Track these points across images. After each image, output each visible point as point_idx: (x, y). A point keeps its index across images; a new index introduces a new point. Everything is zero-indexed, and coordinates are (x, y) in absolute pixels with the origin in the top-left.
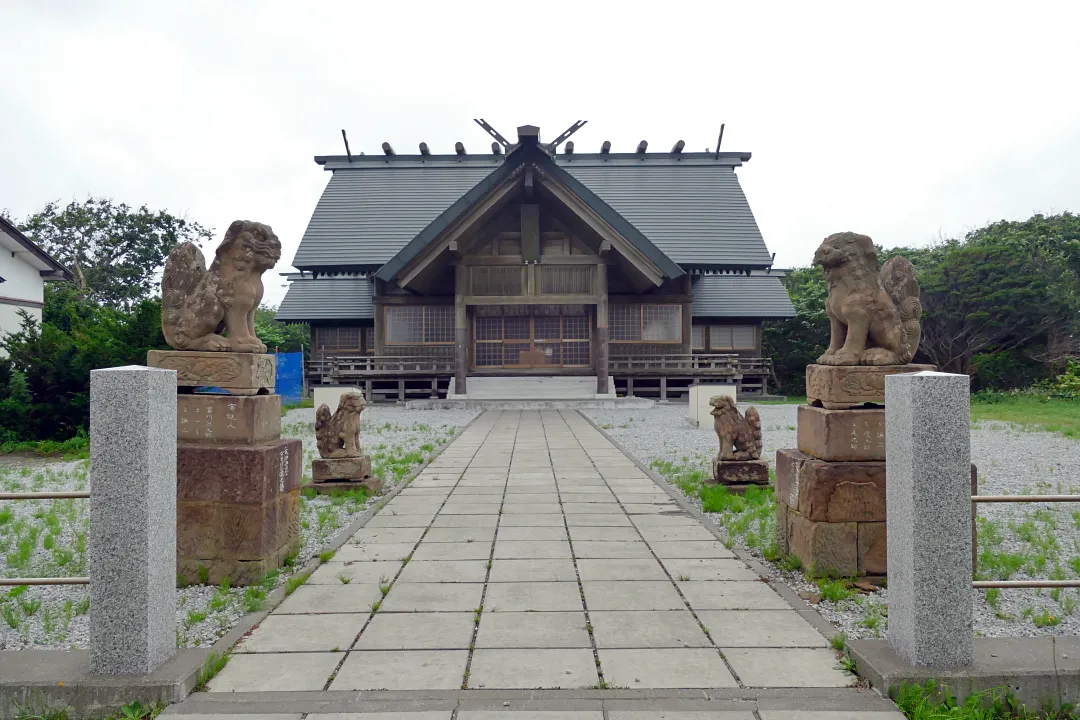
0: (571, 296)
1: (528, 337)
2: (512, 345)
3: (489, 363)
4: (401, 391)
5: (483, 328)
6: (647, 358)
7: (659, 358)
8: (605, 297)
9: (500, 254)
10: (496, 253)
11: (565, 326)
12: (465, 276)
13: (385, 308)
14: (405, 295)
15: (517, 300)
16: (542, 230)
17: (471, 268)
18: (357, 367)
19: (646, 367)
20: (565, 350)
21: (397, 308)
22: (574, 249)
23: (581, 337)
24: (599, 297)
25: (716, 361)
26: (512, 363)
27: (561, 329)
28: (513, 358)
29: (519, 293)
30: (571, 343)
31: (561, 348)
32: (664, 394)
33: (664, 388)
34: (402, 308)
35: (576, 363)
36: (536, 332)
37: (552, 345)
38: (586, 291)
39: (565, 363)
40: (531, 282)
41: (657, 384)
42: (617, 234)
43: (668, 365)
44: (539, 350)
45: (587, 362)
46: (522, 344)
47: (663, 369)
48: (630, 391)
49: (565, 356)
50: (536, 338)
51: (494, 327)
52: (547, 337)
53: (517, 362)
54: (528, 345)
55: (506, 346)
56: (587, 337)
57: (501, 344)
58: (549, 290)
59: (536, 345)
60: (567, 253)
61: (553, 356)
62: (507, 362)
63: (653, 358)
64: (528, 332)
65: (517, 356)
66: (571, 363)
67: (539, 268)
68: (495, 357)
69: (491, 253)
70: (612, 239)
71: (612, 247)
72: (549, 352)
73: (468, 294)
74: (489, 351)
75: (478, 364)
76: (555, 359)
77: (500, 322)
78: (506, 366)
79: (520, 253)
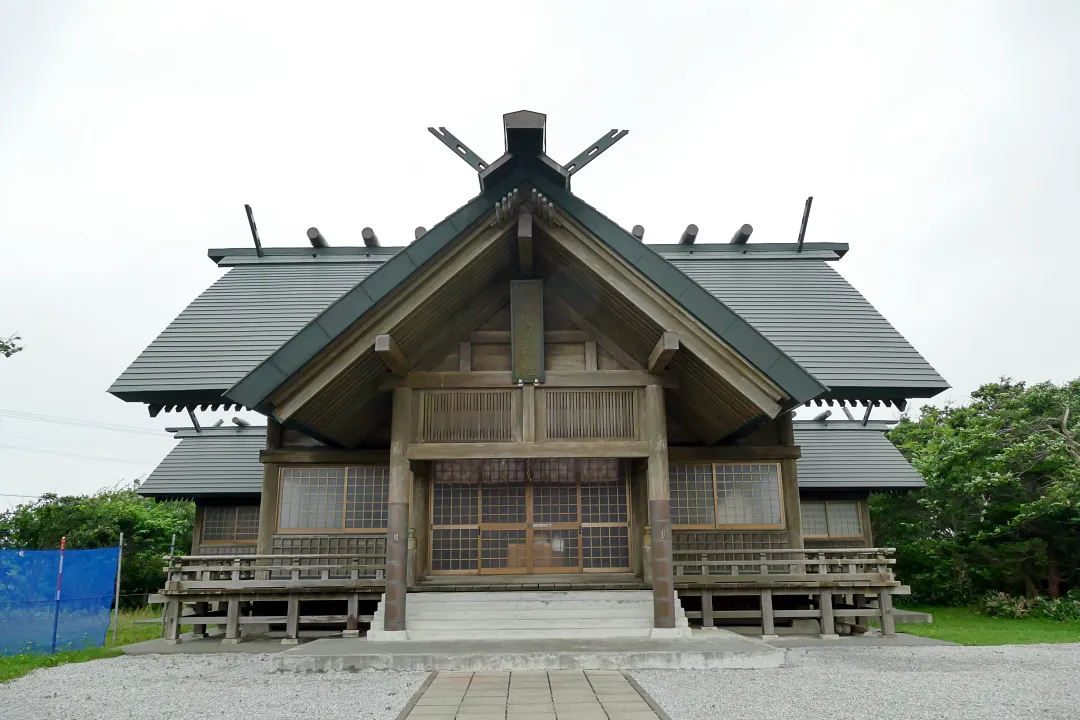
0: (601, 442)
1: (522, 519)
2: (495, 534)
3: (456, 566)
4: (291, 620)
5: (447, 502)
6: (737, 557)
7: (757, 556)
8: (661, 444)
9: (472, 370)
10: (465, 367)
11: (584, 501)
12: (411, 408)
13: (282, 470)
14: (315, 448)
15: (504, 450)
16: (547, 327)
17: (422, 393)
18: (215, 575)
19: (735, 573)
20: (586, 542)
21: (300, 470)
22: (605, 360)
23: (614, 519)
24: (652, 443)
25: (857, 561)
26: (495, 565)
27: (579, 506)
28: (496, 555)
29: (507, 436)
30: (595, 530)
31: (580, 537)
32: (769, 623)
33: (768, 611)
34: (309, 470)
35: (606, 564)
36: (536, 509)
37: (564, 534)
38: (627, 433)
39: (587, 564)
40: (528, 417)
41: (754, 603)
42: (689, 321)
43: (772, 569)
44: (541, 542)
45: (626, 563)
46: (513, 533)
47: (765, 576)
48: (709, 618)
49: (586, 552)
50: (537, 520)
51: (465, 503)
52: (555, 519)
53: (504, 564)
54: (523, 533)
55: (485, 534)
56: (624, 519)
57: (476, 532)
58: (560, 434)
59: (537, 532)
60: (591, 367)
61: (566, 551)
62: (485, 564)
63: (747, 557)
64: (523, 510)
65: (505, 553)
66: (597, 564)
67: (542, 394)
68: (465, 555)
69: (457, 368)
70: (681, 332)
71: (680, 344)
72: (558, 545)
73: (414, 441)
74: (456, 544)
75: (436, 566)
76: (568, 558)
77: (475, 494)
78: (484, 571)
79: (509, 368)
